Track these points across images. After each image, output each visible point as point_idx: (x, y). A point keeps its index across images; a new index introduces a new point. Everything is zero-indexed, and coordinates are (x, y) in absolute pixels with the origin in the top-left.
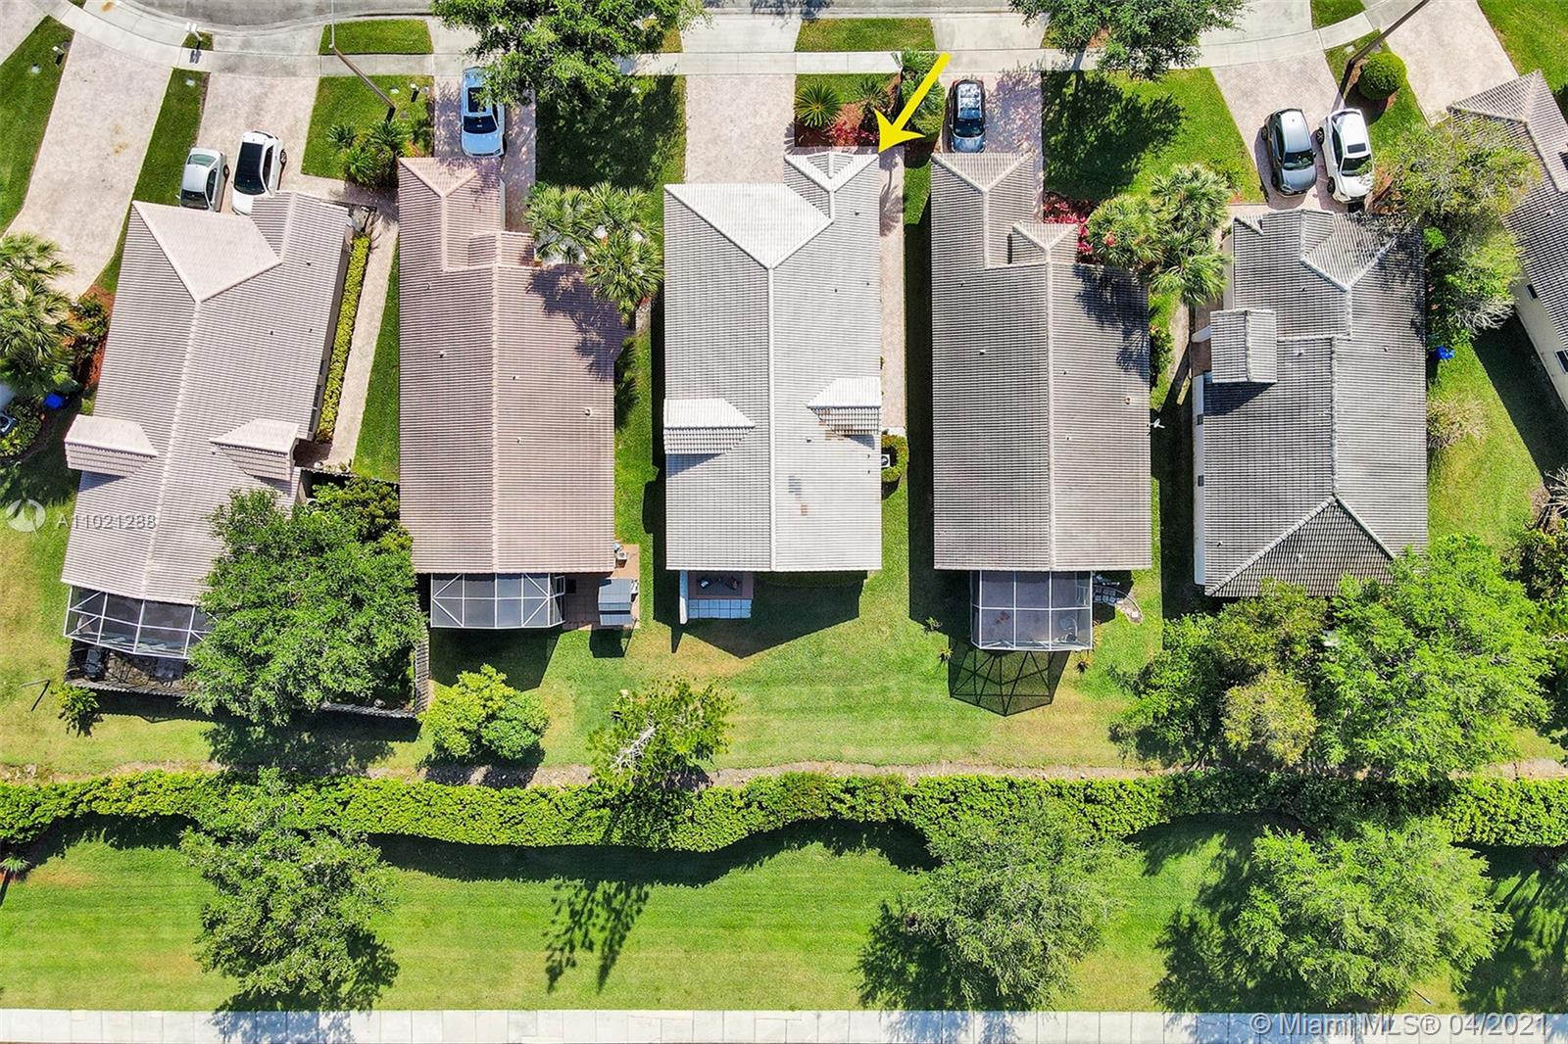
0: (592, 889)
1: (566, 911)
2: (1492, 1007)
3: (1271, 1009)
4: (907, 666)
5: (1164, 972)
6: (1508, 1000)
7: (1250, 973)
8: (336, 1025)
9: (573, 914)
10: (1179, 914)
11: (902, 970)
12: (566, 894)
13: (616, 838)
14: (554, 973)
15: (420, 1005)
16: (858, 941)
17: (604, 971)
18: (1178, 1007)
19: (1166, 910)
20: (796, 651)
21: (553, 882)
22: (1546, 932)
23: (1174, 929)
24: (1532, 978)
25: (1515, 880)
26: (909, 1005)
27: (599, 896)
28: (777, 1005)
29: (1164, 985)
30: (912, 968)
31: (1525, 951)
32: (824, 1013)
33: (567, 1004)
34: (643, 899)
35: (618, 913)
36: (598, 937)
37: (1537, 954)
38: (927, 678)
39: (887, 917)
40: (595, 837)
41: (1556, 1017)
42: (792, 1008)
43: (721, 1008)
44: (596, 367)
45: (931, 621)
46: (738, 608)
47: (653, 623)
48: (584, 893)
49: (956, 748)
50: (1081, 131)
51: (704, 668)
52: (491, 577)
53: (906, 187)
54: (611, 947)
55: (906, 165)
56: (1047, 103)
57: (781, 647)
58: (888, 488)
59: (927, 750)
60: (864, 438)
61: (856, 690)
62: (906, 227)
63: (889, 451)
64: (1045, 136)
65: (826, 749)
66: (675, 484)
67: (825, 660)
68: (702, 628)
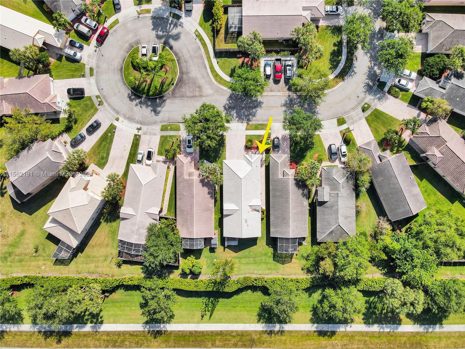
0: (209, 299)
1: (204, 303)
2: (369, 324)
3: (330, 323)
4: (266, 254)
5: (312, 316)
6: (372, 321)
7: (327, 317)
8: (164, 327)
9: (206, 304)
10: (314, 305)
11: (265, 316)
12: (205, 300)
13: (215, 289)
14: (202, 316)
15: (179, 323)
16: (256, 310)
17: (211, 316)
18: (314, 323)
19: (312, 303)
20: (246, 252)
21: (202, 298)
22: (379, 308)
23: (313, 308)
24: (377, 317)
25: (373, 297)
26: (265, 322)
27: (210, 301)
28: (243, 323)
29: (312, 319)
30: (266, 315)
31: (375, 312)
32: (251, 324)
33: (205, 322)
34: (218, 301)
35: (214, 304)
36: (210, 309)
37: (377, 312)
38: (269, 257)
39: (262, 305)
40: (211, 289)
41: (381, 325)
42: (245, 323)
43: (232, 323)
44: (211, 197)
45: (270, 246)
46: (235, 243)
47: (220, 246)
48: (208, 300)
49: (274, 271)
50: (297, 147)
51: (230, 255)
52: (193, 239)
53: (265, 158)
54: (212, 311)
55: (265, 153)
56: (291, 141)
57: (243, 251)
58: (262, 219)
59: (269, 272)
60: (258, 211)
61: (256, 259)
62: (265, 166)
63: (263, 212)
64: (290, 148)
65: (251, 271)
66: (225, 220)
67: (251, 253)
68: (229, 247)
